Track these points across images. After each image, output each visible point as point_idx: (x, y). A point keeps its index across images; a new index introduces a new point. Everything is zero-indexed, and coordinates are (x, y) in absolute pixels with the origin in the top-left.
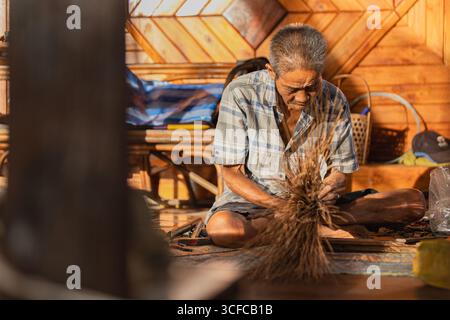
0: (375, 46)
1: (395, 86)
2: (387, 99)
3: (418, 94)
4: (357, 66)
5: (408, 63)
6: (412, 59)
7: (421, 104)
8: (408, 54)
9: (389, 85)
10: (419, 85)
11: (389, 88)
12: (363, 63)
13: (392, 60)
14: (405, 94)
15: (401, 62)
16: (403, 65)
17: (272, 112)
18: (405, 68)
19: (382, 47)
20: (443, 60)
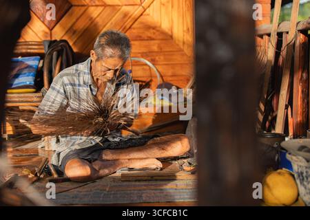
0: (130, 28)
1: (143, 53)
2: (139, 61)
3: (157, 58)
5: (151, 39)
6: (153, 36)
7: (159, 65)
8: (149, 33)
9: (139, 53)
10: (157, 52)
11: (139, 55)
13: (140, 37)
14: (149, 58)
15: (146, 38)
16: (147, 40)
17: (89, 89)
18: (149, 42)
19: (134, 29)
20: (171, 37)
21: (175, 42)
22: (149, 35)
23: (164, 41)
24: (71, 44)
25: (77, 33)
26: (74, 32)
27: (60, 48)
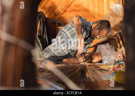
0: (70, 6)
4: (65, 12)
6: (80, 10)
8: (78, 8)
12: (66, 11)
13: (74, 10)
16: (77, 11)
20: (88, 9)
21: (90, 12)
22: (78, 9)
23: (85, 12)
24: (44, 13)
25: (46, 9)
26: (45, 8)
27: (40, 15)
